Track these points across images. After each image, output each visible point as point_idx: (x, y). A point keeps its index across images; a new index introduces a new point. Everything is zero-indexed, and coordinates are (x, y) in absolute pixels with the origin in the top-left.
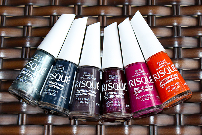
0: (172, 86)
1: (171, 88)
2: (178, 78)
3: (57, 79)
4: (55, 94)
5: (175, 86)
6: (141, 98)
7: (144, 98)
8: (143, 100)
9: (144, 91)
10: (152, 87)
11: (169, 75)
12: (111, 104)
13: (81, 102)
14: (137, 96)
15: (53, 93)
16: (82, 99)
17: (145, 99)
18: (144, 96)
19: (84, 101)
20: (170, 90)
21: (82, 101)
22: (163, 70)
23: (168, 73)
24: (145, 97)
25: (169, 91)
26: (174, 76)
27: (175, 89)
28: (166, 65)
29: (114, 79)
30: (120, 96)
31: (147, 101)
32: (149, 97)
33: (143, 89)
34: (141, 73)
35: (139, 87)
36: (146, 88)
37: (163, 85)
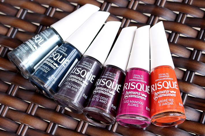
0: (165, 100)
1: (163, 103)
2: (175, 95)
3: (55, 58)
4: (47, 70)
5: (168, 102)
6: (129, 103)
7: (132, 103)
8: (130, 105)
9: (135, 97)
10: (146, 96)
11: (167, 89)
12: (97, 98)
13: (68, 86)
14: (126, 100)
15: (46, 69)
16: (70, 84)
17: (132, 105)
18: (132, 101)
19: (71, 87)
20: (162, 104)
21: (70, 86)
22: (162, 83)
23: (166, 87)
24: (134, 103)
25: (160, 105)
26: (172, 92)
27: (167, 104)
28: (168, 78)
29: (110, 76)
30: (109, 94)
31: (134, 107)
32: (137, 104)
33: (135, 95)
34: (139, 79)
35: (131, 92)
36: (138, 95)
37: (157, 97)
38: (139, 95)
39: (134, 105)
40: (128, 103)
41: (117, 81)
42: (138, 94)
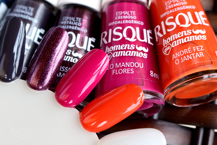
0: (185, 51)
1: (183, 57)
2: (204, 38)
5: (193, 52)
6: (115, 68)
7: (119, 68)
8: (117, 72)
9: (124, 55)
10: (147, 51)
11: (186, 29)
17: (121, 71)
18: (120, 63)
20: (180, 61)
22: (175, 18)
23: (184, 23)
24: (123, 68)
25: (177, 62)
26: (197, 32)
27: (191, 58)
28: (184, 8)
29: (70, 25)
30: (72, 58)
31: (124, 75)
32: (131, 68)
33: (123, 50)
34: (128, 19)
35: (115, 46)
36: (130, 50)
37: (168, 48)
38: (132, 50)
39: (124, 71)
40: (113, 69)
41: (86, 31)
42: (130, 48)
